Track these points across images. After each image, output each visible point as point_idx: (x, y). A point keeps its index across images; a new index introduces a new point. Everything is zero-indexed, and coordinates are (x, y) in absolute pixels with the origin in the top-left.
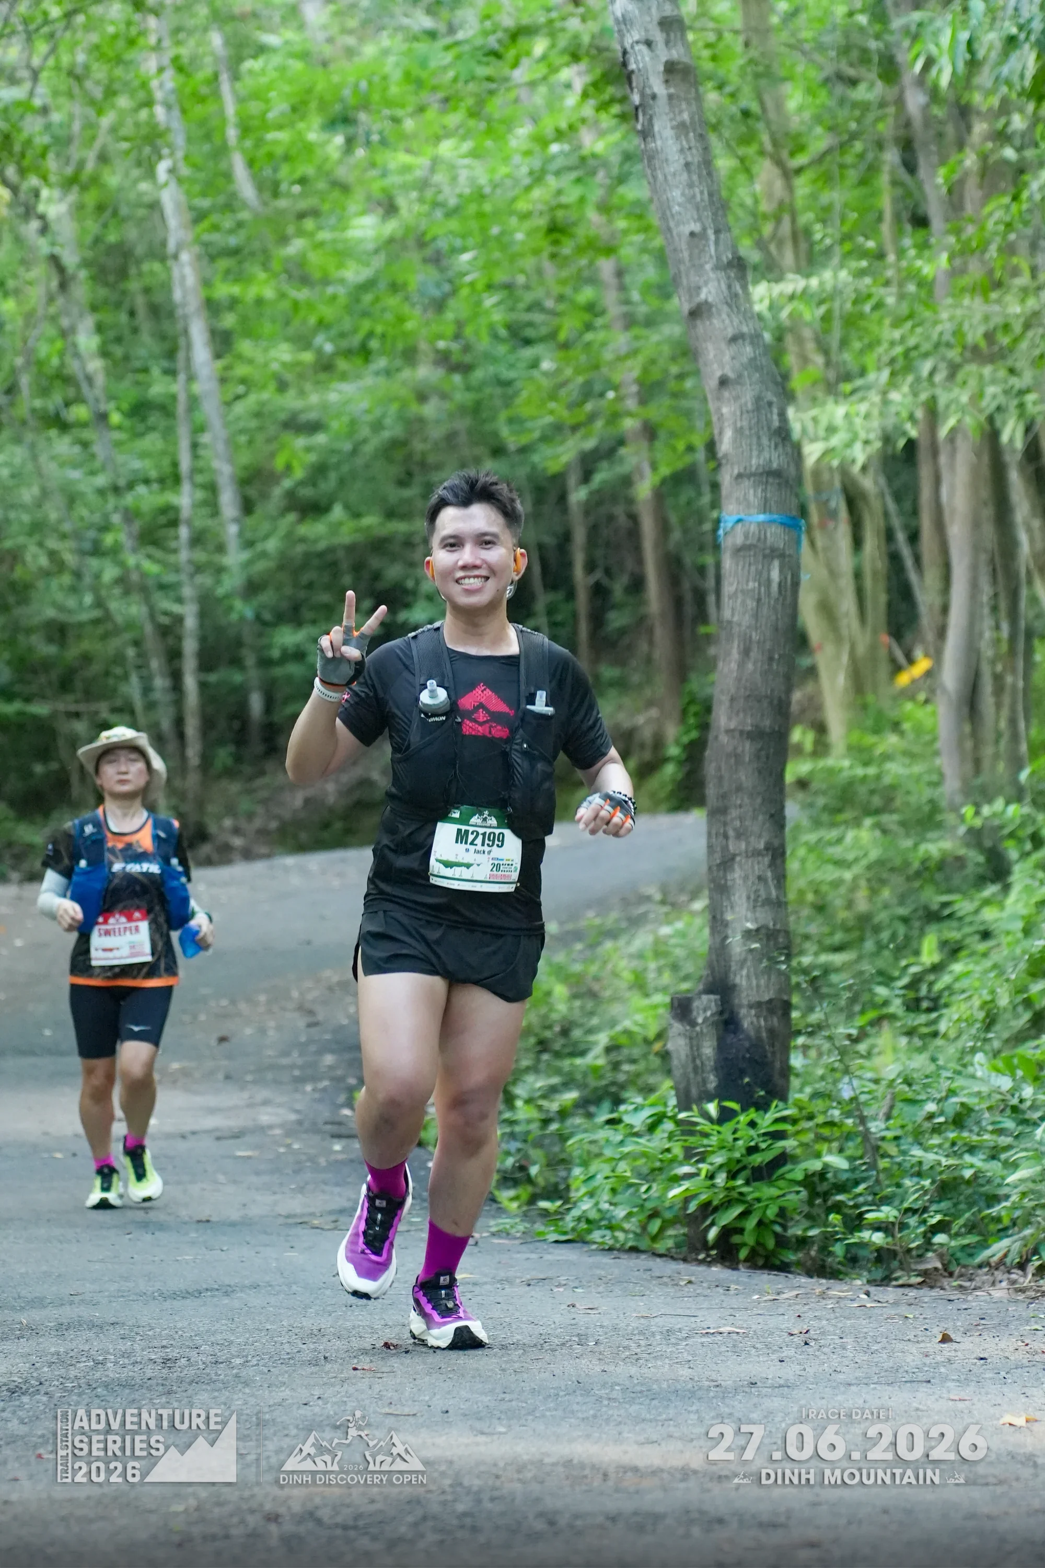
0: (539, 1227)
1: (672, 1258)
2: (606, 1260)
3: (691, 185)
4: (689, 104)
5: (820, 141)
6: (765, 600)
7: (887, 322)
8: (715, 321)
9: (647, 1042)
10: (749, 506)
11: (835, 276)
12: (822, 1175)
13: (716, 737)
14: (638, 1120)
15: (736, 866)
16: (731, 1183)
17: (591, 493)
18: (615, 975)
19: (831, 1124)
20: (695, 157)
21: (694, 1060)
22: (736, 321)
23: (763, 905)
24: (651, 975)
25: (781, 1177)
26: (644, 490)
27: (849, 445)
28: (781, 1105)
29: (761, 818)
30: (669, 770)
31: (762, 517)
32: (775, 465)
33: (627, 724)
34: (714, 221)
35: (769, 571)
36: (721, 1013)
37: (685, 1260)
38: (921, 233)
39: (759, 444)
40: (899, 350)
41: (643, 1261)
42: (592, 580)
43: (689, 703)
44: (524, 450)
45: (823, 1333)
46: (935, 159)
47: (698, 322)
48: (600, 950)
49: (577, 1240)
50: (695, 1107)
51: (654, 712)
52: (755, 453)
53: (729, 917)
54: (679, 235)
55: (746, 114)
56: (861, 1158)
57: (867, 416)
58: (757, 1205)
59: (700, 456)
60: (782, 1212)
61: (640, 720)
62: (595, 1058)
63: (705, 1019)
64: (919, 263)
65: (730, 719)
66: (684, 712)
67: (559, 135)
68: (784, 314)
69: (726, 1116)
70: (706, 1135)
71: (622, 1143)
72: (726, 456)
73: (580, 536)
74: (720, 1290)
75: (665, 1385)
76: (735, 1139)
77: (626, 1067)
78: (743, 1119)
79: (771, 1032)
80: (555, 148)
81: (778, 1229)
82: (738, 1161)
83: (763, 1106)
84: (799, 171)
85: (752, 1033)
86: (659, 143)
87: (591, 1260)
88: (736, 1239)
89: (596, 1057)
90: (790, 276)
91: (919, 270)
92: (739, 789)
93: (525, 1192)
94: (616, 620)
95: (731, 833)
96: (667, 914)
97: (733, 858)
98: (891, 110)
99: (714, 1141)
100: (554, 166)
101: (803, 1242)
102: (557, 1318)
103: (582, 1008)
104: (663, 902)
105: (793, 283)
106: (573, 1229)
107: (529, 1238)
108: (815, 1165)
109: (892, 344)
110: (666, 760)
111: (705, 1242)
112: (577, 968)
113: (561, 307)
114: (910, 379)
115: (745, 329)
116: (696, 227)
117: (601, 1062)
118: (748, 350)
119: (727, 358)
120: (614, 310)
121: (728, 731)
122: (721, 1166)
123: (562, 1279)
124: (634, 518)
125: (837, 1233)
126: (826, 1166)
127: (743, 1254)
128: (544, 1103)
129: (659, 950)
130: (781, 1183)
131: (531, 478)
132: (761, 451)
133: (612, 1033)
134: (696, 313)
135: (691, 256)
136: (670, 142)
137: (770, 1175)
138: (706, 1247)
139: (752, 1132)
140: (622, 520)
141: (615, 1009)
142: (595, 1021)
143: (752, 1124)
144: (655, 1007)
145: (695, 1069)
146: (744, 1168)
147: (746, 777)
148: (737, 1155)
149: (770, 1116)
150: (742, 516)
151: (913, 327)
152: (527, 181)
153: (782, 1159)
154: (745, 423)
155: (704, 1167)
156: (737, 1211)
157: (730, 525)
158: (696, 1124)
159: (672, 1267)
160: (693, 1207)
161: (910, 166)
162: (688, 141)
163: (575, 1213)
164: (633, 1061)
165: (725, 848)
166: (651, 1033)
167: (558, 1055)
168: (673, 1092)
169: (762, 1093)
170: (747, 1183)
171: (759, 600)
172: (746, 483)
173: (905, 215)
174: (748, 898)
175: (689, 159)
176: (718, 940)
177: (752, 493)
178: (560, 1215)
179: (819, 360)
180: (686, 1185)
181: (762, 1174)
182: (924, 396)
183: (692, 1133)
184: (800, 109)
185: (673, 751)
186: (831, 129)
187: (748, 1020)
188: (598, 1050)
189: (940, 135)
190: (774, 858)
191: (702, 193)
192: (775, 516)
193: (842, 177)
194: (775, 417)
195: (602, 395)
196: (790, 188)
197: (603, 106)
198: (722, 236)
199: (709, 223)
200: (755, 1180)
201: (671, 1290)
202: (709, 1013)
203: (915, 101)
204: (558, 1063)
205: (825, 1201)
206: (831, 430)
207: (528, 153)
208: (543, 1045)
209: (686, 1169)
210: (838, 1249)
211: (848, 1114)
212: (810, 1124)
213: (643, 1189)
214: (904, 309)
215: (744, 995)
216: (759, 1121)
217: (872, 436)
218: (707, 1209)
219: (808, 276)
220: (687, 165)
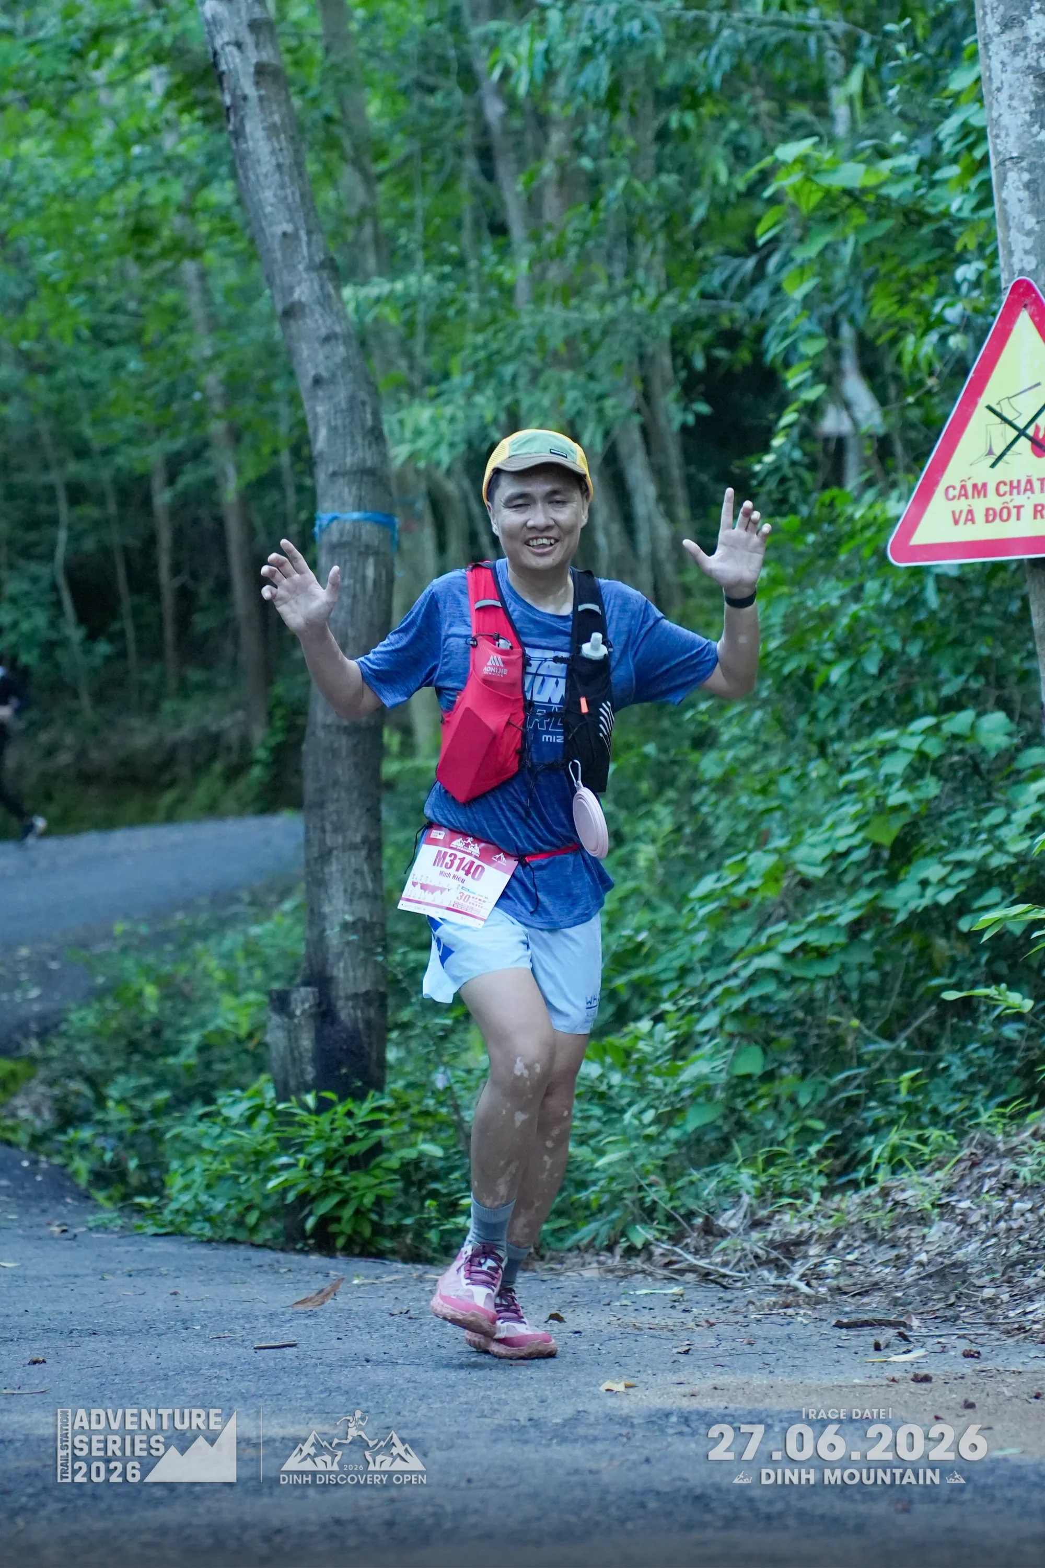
0: (136, 1220)
1: (271, 1248)
2: (203, 1251)
3: (282, 186)
4: (279, 105)
5: (400, 147)
6: (360, 596)
7: (470, 326)
8: (308, 321)
9: (239, 1041)
10: (343, 504)
11: (420, 280)
12: (416, 1163)
13: (314, 733)
14: (236, 1112)
15: (334, 860)
16: (329, 1173)
17: (176, 497)
18: (207, 974)
19: (426, 1113)
20: (286, 159)
21: (292, 1052)
22: (329, 322)
23: (360, 898)
24: (243, 974)
25: (378, 1166)
26: (231, 491)
27: (436, 445)
28: (378, 1095)
29: (358, 812)
30: (256, 772)
31: (356, 515)
32: (369, 464)
33: (214, 728)
34: (306, 221)
35: (364, 568)
36: (319, 1005)
37: (283, 1250)
38: (501, 240)
39: (353, 442)
40: (482, 354)
41: (243, 1251)
42: (177, 582)
43: (275, 706)
44: (108, 452)
45: (423, 1313)
46: (513, 167)
47: (292, 322)
48: (189, 951)
49: (175, 1233)
50: (293, 1098)
51: (240, 715)
52: (349, 451)
53: (327, 909)
54: (272, 236)
55: (328, 119)
56: (455, 1146)
57: (452, 420)
58: (354, 1194)
59: (285, 458)
60: (379, 1200)
61: (227, 722)
62: (187, 1058)
63: (304, 1012)
64: (501, 269)
65: (326, 714)
66: (270, 715)
67: (142, 136)
68: (369, 318)
69: (323, 1106)
70: (305, 1126)
71: (220, 1136)
72: (321, 454)
73: (165, 538)
74: (320, 1276)
75: (272, 1364)
76: (333, 1130)
77: (218, 1067)
78: (341, 1109)
79: (368, 1023)
80: (136, 150)
81: (374, 1217)
82: (336, 1151)
83: (360, 1096)
84: (380, 177)
85: (349, 1024)
86: (251, 143)
87: (191, 1252)
88: (333, 1228)
89: (189, 1056)
90: (376, 279)
91: (500, 277)
92: (336, 783)
93: (117, 1190)
94: (202, 622)
95: (328, 827)
96: (256, 915)
97: (330, 852)
98: (470, 117)
99: (312, 1132)
100: (138, 166)
101: (397, 1231)
102: (160, 1305)
103: (173, 1008)
104: (252, 903)
105: (379, 287)
106: (172, 1223)
107: (126, 1232)
108: (411, 1154)
109: (476, 348)
110: (252, 763)
111: (304, 1230)
112: (167, 968)
113: (145, 309)
114: (493, 382)
115: (338, 329)
116: (288, 228)
117: (193, 1061)
118: (341, 350)
119: (321, 357)
120: (198, 313)
121: (327, 727)
122: (318, 1157)
123: (164, 1270)
124: (220, 522)
125: (430, 1219)
126: (422, 1155)
127: (340, 1242)
128: (138, 1103)
129: (251, 950)
130: (377, 1172)
131: (115, 481)
132: (355, 451)
133: (205, 1032)
134: (290, 313)
135: (284, 256)
136: (261, 143)
137: (367, 1164)
138: (304, 1236)
139: (349, 1122)
140: (208, 523)
141: (205, 1010)
142: (186, 1021)
143: (350, 1114)
144: (248, 1005)
145: (294, 1060)
146: (342, 1157)
147: (343, 771)
148: (334, 1144)
149: (368, 1105)
150: (337, 514)
151: (496, 333)
152: (112, 181)
153: (378, 1149)
154: (339, 422)
155: (302, 1158)
156: (334, 1200)
157: (325, 522)
158: (294, 1115)
159: (268, 1257)
160: (291, 1197)
161: (489, 174)
162: (279, 142)
163: (174, 1206)
164: (225, 1061)
165: (323, 842)
166: (243, 1031)
167: (149, 1056)
168: (271, 1085)
169: (359, 1084)
170: (345, 1173)
171: (354, 596)
172: (341, 481)
173: (484, 223)
174: (345, 891)
175: (281, 160)
176: (316, 933)
177: (347, 491)
178: (158, 1209)
179: (403, 363)
180: (284, 1176)
181: (360, 1163)
182: (508, 400)
183: (290, 1124)
184: (380, 115)
185: (261, 754)
186: (412, 135)
187: (346, 1012)
188: (191, 1049)
189: (518, 145)
190: (370, 851)
191: (293, 193)
192: (369, 514)
193: (424, 183)
194: (369, 417)
195: (187, 396)
196: (371, 194)
197: (187, 108)
198: (314, 237)
199: (301, 222)
200: (352, 1169)
201: (271, 1277)
202: (307, 1006)
203: (494, 109)
204: (149, 1064)
205: (420, 1189)
206: (418, 433)
207: (109, 154)
208: (134, 1047)
209: (284, 1160)
210: (433, 1236)
211: (442, 1104)
212: (405, 1115)
213: (242, 1180)
214: (486, 314)
215: (341, 986)
216: (356, 1111)
217: (457, 439)
218: (305, 1199)
219: (392, 280)
220: (279, 167)
